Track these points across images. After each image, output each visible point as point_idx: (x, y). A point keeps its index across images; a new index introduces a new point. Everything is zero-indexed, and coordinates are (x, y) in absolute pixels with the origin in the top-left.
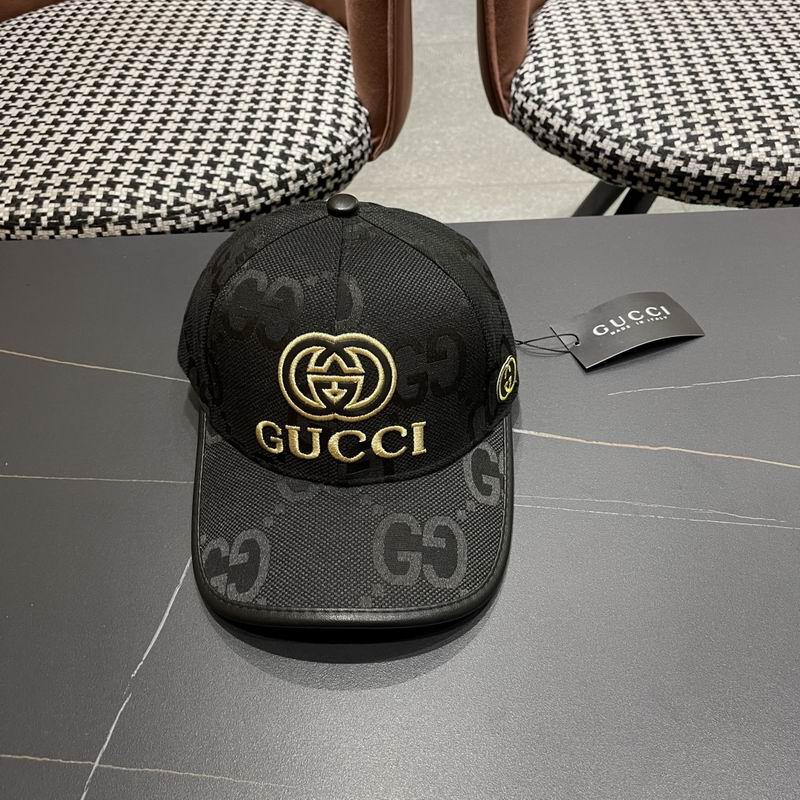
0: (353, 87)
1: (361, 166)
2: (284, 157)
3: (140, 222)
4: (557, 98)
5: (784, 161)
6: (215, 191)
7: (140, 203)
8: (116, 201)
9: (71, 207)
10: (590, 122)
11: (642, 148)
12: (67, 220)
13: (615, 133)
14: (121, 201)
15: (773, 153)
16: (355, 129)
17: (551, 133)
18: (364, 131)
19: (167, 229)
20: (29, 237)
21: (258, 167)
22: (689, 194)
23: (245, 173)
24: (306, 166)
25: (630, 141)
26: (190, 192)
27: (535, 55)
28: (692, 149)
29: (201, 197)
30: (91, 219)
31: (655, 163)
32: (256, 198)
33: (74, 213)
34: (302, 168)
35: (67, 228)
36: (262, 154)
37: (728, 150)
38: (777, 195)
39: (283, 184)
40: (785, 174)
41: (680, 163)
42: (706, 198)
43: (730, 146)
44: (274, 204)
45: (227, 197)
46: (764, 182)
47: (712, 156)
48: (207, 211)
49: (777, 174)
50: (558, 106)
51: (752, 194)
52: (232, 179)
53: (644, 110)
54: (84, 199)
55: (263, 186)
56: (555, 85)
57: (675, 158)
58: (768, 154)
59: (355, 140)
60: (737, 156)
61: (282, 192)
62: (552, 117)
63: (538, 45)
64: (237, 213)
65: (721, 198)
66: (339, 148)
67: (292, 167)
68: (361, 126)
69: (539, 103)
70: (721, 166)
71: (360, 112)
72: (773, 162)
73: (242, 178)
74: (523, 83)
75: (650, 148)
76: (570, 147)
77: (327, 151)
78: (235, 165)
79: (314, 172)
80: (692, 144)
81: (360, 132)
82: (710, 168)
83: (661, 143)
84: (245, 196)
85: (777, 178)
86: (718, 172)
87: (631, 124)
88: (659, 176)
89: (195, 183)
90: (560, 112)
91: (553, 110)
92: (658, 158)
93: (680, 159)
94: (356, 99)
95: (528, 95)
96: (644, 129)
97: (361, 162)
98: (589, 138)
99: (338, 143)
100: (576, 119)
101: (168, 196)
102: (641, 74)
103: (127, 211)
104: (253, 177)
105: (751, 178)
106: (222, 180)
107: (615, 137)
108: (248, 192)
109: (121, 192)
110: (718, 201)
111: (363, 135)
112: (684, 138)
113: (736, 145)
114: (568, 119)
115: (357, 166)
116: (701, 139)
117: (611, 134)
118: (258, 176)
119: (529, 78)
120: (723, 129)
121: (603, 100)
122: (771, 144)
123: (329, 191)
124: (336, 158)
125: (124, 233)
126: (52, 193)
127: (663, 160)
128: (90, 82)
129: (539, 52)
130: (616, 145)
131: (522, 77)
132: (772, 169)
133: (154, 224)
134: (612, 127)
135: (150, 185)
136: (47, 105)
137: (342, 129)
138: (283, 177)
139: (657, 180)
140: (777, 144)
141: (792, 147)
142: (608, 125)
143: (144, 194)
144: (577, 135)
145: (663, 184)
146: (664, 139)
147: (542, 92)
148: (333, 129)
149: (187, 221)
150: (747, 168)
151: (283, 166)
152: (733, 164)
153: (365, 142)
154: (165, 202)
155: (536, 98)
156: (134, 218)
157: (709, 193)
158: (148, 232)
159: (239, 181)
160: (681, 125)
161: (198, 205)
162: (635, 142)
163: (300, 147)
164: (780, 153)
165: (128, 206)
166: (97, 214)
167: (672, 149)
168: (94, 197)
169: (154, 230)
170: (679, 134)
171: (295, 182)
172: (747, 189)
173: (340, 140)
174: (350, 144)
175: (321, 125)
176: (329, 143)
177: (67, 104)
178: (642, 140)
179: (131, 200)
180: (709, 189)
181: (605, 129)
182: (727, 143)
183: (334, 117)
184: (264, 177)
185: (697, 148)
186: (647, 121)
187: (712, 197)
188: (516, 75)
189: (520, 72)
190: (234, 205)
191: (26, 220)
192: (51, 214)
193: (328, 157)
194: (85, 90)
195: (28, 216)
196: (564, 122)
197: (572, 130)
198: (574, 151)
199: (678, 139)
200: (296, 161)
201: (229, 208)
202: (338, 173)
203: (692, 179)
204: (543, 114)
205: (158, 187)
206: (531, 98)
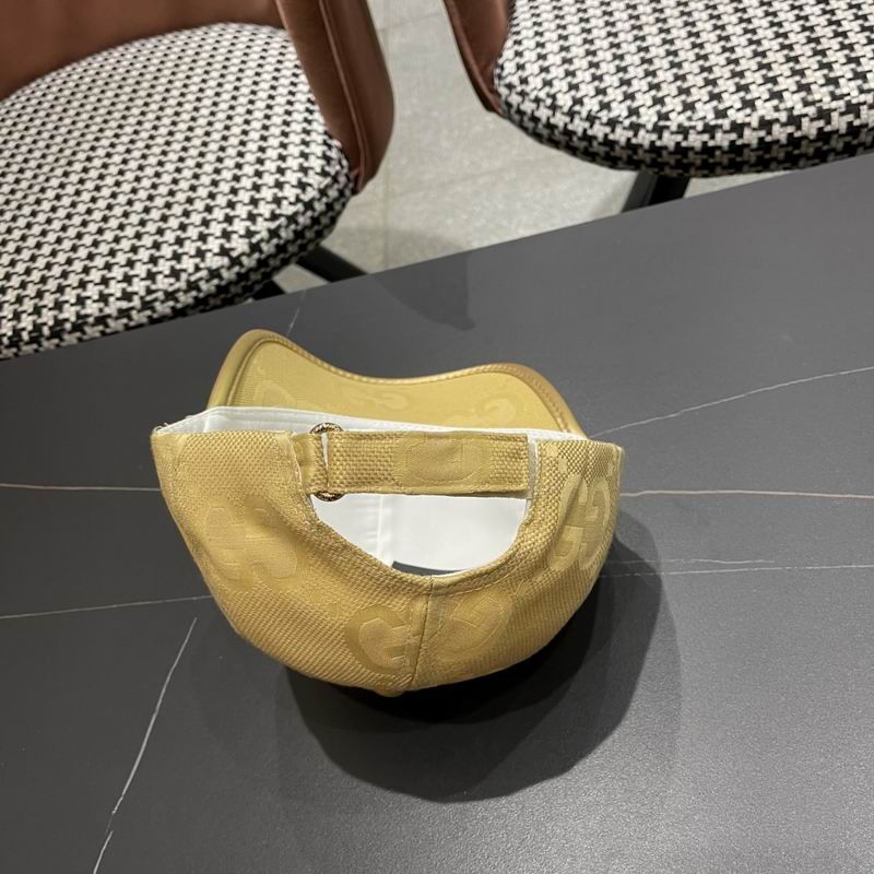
0: (321, 120)
1: (344, 205)
2: (252, 217)
3: (117, 318)
4: (540, 86)
5: (796, 113)
6: (185, 270)
7: (112, 299)
8: (89, 302)
9: (48, 317)
10: (577, 108)
11: (635, 128)
12: (46, 331)
13: (604, 116)
14: (94, 301)
15: (782, 106)
16: (327, 169)
17: (540, 126)
18: (338, 168)
19: (145, 320)
20: (16, 355)
21: (226, 235)
22: (698, 168)
23: (214, 244)
24: (277, 223)
25: (621, 122)
26: (160, 277)
27: (515, 38)
28: (690, 119)
29: (172, 280)
30: (68, 326)
31: (652, 143)
32: (229, 268)
33: (51, 323)
34: (273, 225)
35: (48, 339)
36: (229, 219)
37: (730, 112)
38: (796, 152)
39: (255, 248)
40: (799, 127)
41: (679, 138)
42: (718, 170)
43: (731, 107)
44: (251, 270)
45: (199, 275)
46: (778, 141)
47: (713, 123)
48: (181, 293)
49: (790, 129)
50: (542, 95)
51: (767, 156)
52: (200, 254)
53: (634, 82)
54: (58, 306)
55: (234, 254)
56: (537, 70)
57: (672, 133)
58: (776, 109)
59: (328, 180)
60: (740, 117)
61: (256, 255)
62: (538, 108)
63: (518, 25)
64: (213, 289)
65: (735, 167)
66: (311, 193)
67: (262, 227)
68: (333, 162)
69: (523, 94)
70: (725, 132)
71: (330, 147)
72: (783, 117)
73: (210, 251)
74: (504, 74)
75: (644, 126)
76: (563, 139)
77: (298, 200)
78: (203, 238)
79: (287, 227)
80: (689, 113)
81: (332, 170)
82: (713, 137)
83: (655, 119)
84: (218, 270)
85: (790, 135)
86: (722, 140)
87: (621, 102)
88: (660, 155)
89: (164, 266)
90: (544, 101)
91: (537, 100)
92: (654, 137)
93: (677, 133)
94: (326, 133)
95: (510, 87)
96: (635, 105)
97: (342, 200)
98: (578, 126)
99: (309, 189)
100: (561, 107)
101: (139, 286)
102: (630, 37)
103: (101, 310)
104: (222, 247)
105: (761, 140)
106: (191, 257)
107: (605, 120)
108: (219, 264)
109: (92, 291)
110: (731, 171)
111: (337, 173)
112: (680, 108)
113: (738, 105)
114: (554, 107)
115: (337, 207)
116: (698, 105)
117: (599, 118)
118: (227, 246)
119: (510, 67)
120: (723, 89)
121: (589, 78)
122: (778, 95)
123: (310, 241)
124: (309, 205)
125: (103, 333)
126: (28, 305)
127: (660, 138)
128: (59, 172)
129: (518, 33)
130: (608, 130)
131: (502, 68)
132: (784, 125)
133: (130, 318)
134: (601, 110)
135: (120, 278)
136: (19, 207)
137: (311, 173)
138: (254, 240)
139: (659, 160)
140: (785, 95)
141: (803, 94)
142: (596, 108)
143: (115, 289)
144: (566, 125)
145: (667, 164)
146: (659, 113)
147: (524, 81)
148: (300, 175)
149: (163, 308)
150: (754, 129)
151: (253, 228)
152: (738, 128)
153: (342, 179)
154: (136, 293)
155: (519, 89)
156: (109, 316)
157: (720, 164)
158: (127, 327)
159: (209, 255)
160: (675, 92)
161: (171, 289)
162: (627, 123)
163: (268, 203)
164: (789, 105)
165: (101, 305)
166: (73, 319)
167: (668, 123)
168: (67, 302)
169: (132, 324)
170: (673, 104)
171: (268, 241)
172: (761, 153)
173: (310, 185)
174: (322, 186)
175: (288, 173)
176: (298, 191)
177: (38, 202)
178: (634, 119)
179: (104, 298)
180: (718, 159)
181: (593, 113)
182: (727, 104)
183: (301, 160)
184: (233, 244)
185: (695, 117)
186: (638, 96)
187: (724, 168)
188: (497, 66)
189: (500, 61)
190: (208, 281)
191: (9, 338)
192: (30, 328)
193: (300, 207)
194: (55, 182)
195: (10, 333)
196: (550, 113)
197: (560, 120)
198: (567, 143)
199: (673, 110)
200: (266, 220)
201: (204, 286)
202: (315, 221)
203: (697, 153)
204: (528, 107)
205: (128, 279)
206: (514, 91)
